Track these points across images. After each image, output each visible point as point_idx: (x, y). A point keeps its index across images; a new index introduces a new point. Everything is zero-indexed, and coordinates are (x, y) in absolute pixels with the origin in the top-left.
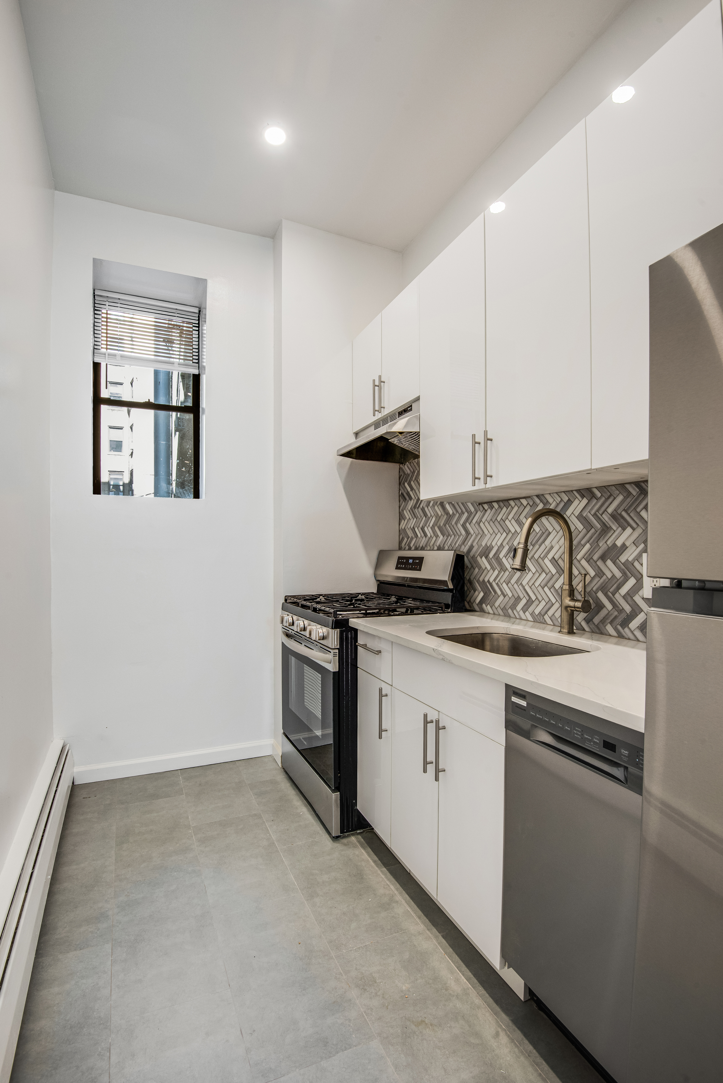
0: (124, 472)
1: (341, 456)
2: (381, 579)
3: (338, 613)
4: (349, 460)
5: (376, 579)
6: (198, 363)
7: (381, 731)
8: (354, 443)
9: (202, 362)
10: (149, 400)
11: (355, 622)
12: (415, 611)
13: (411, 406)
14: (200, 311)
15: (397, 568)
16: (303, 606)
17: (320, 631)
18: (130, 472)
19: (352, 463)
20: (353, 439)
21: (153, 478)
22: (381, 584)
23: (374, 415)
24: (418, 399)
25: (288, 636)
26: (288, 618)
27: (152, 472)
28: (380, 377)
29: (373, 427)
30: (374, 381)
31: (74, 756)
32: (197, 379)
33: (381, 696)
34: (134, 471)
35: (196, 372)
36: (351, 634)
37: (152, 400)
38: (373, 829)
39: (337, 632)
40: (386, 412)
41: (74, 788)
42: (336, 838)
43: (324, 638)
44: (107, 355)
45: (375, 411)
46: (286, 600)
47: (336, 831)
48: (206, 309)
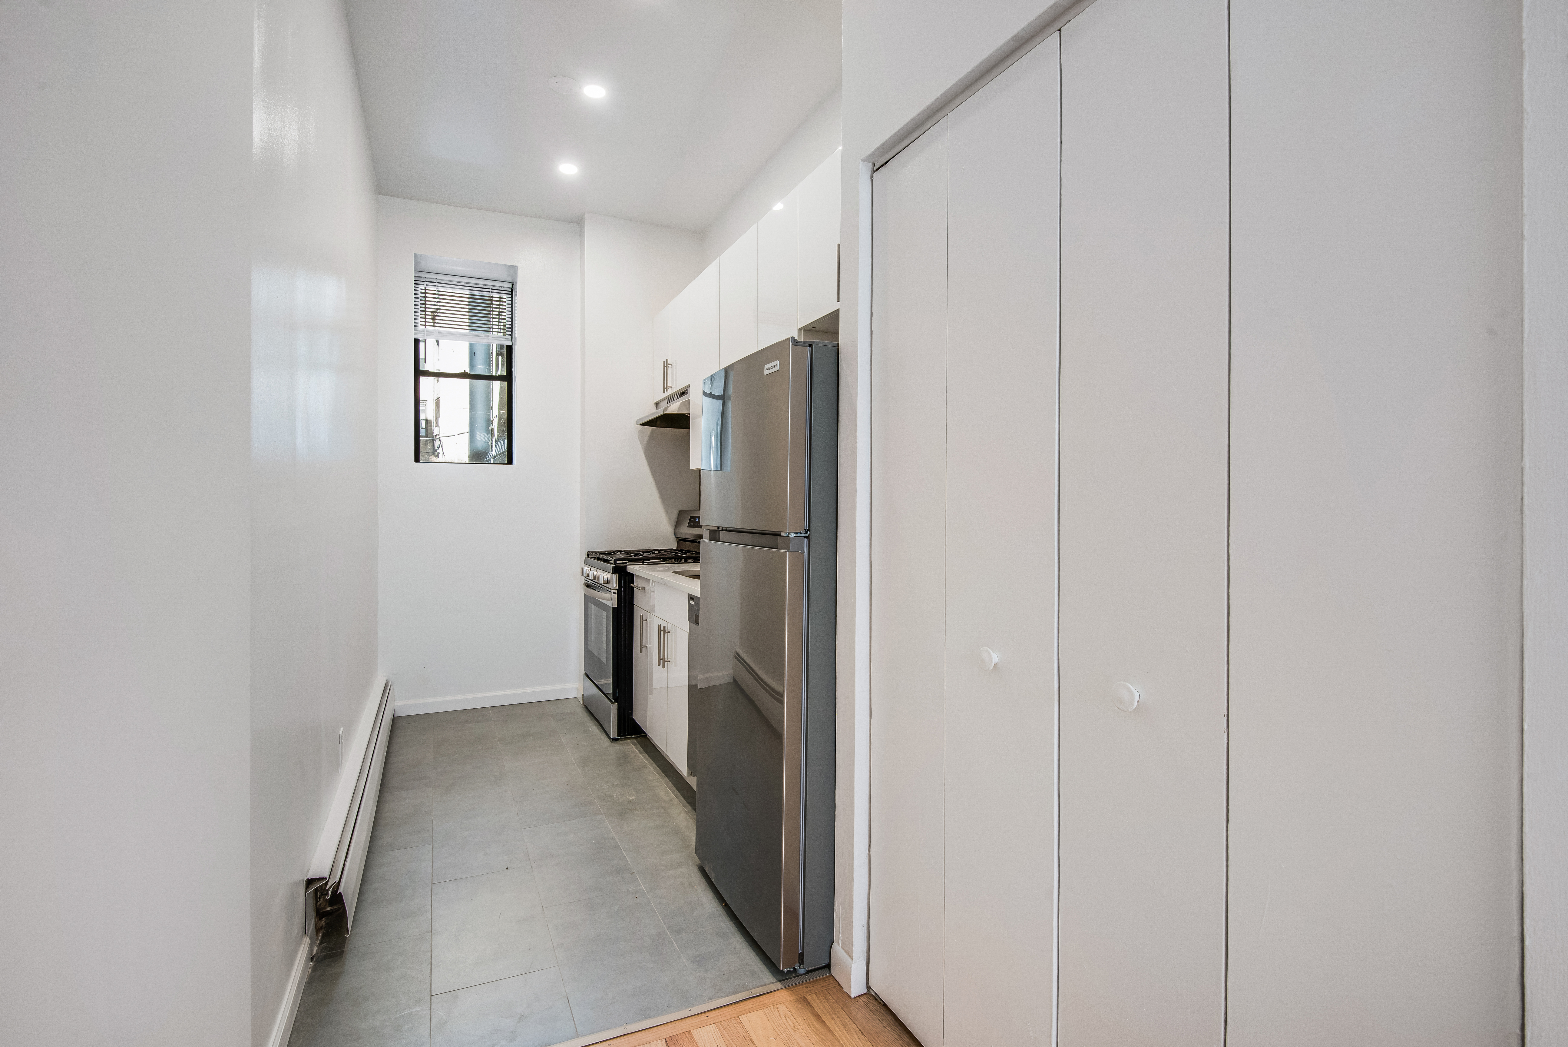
0: (427, 401)
1: (641, 425)
2: (679, 536)
3: (617, 562)
4: (649, 429)
5: (675, 536)
6: (511, 335)
7: (642, 647)
8: (653, 413)
9: (515, 334)
10: (465, 371)
11: (632, 568)
12: (689, 561)
13: (687, 390)
14: (513, 285)
15: (689, 526)
16: (599, 559)
17: (605, 576)
18: (435, 401)
19: (652, 430)
20: (654, 409)
21: (467, 413)
22: (680, 540)
23: (664, 392)
24: (689, 386)
25: (588, 586)
26: (587, 570)
27: (467, 405)
28: (667, 360)
29: (666, 401)
30: (664, 362)
31: (396, 691)
32: (510, 349)
33: (642, 621)
34: (441, 399)
35: (510, 344)
36: (629, 578)
37: (467, 371)
38: (647, 735)
39: (616, 576)
40: (671, 392)
41: (395, 719)
42: (614, 740)
43: (608, 582)
44: (425, 332)
45: (664, 389)
46: (588, 555)
47: (614, 734)
48: (517, 283)
